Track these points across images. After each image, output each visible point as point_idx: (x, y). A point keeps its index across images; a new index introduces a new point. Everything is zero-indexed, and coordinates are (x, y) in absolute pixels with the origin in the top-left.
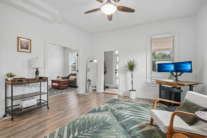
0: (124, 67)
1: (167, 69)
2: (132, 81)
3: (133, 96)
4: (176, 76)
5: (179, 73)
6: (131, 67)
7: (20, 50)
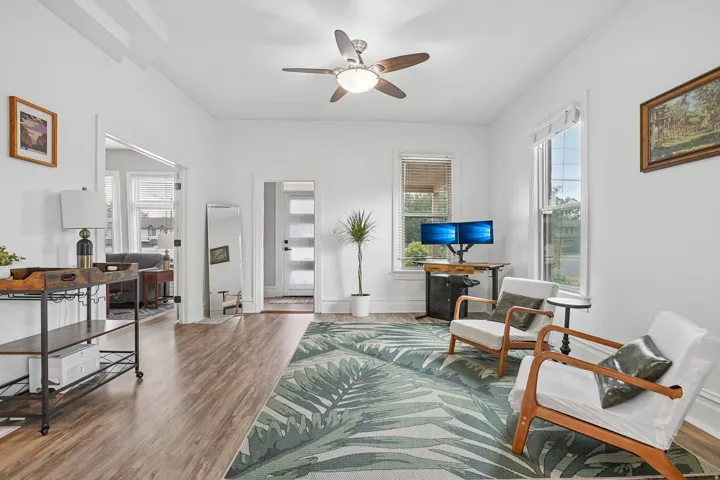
0: (332, 233)
1: (440, 238)
2: (360, 272)
3: (364, 308)
4: (460, 253)
5: (465, 246)
6: (359, 233)
7: (21, 152)
